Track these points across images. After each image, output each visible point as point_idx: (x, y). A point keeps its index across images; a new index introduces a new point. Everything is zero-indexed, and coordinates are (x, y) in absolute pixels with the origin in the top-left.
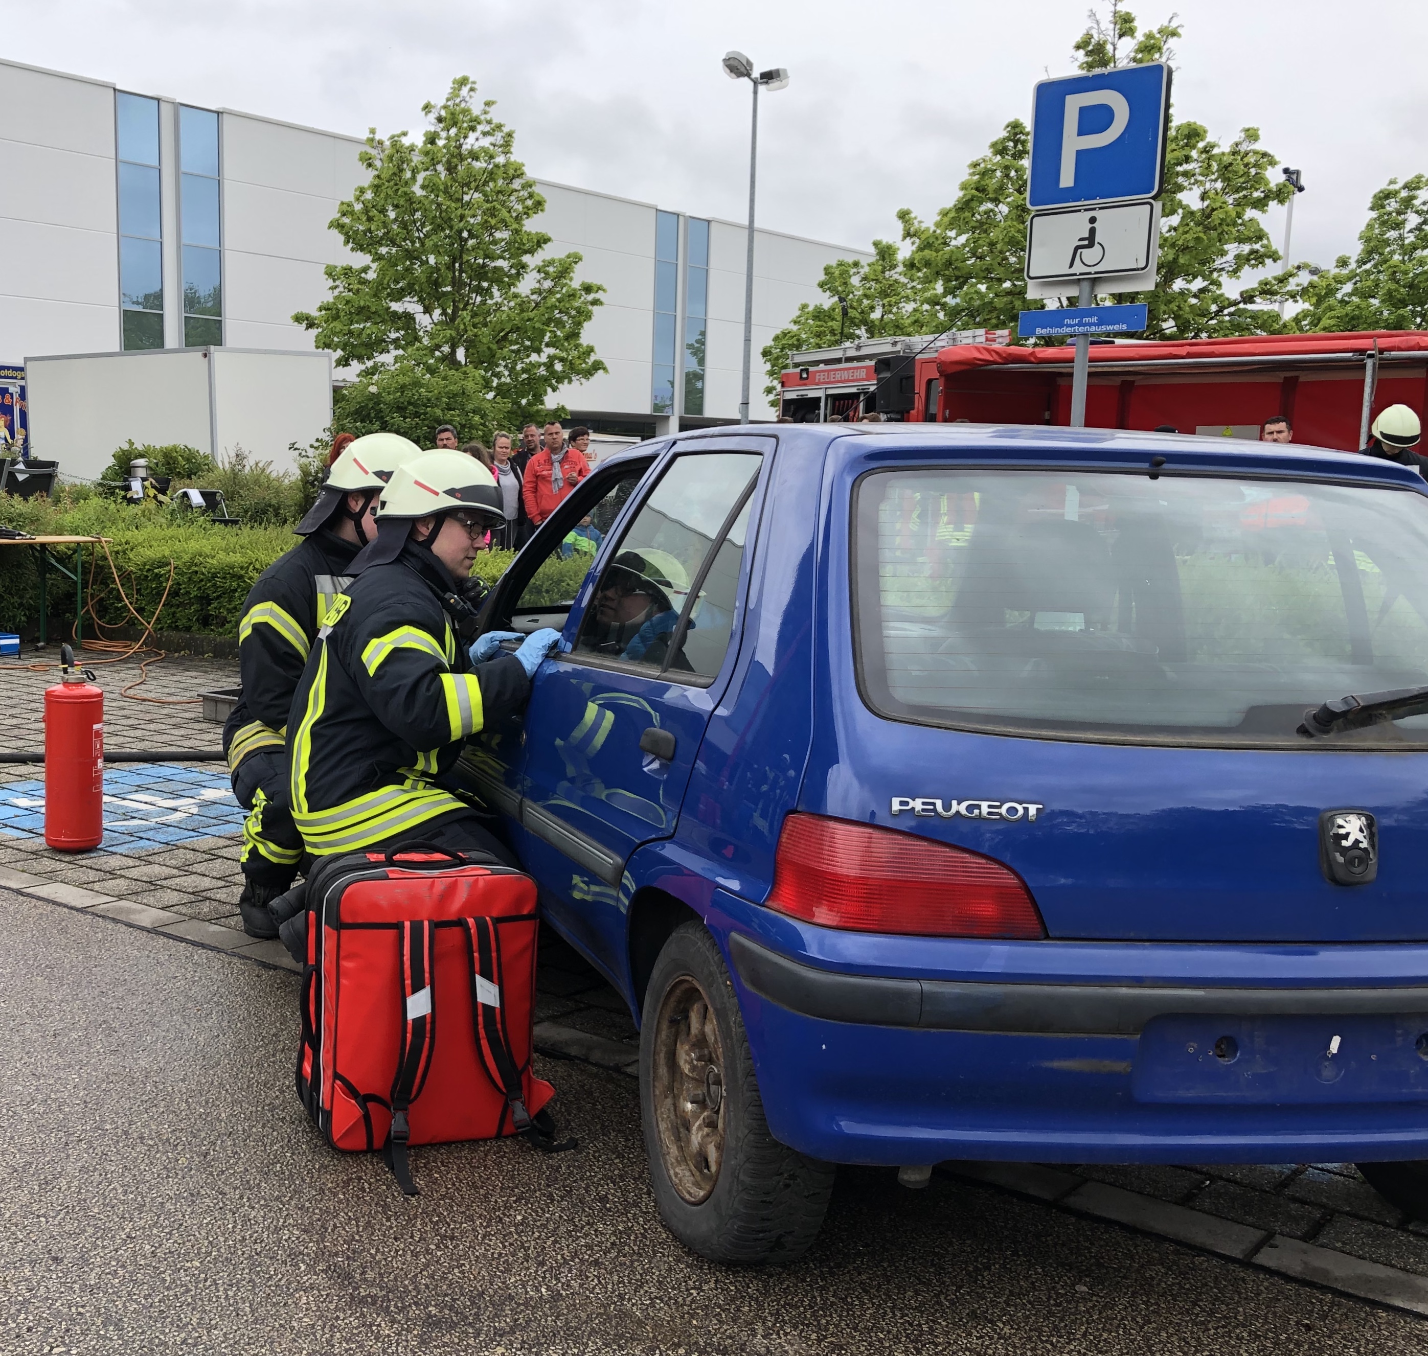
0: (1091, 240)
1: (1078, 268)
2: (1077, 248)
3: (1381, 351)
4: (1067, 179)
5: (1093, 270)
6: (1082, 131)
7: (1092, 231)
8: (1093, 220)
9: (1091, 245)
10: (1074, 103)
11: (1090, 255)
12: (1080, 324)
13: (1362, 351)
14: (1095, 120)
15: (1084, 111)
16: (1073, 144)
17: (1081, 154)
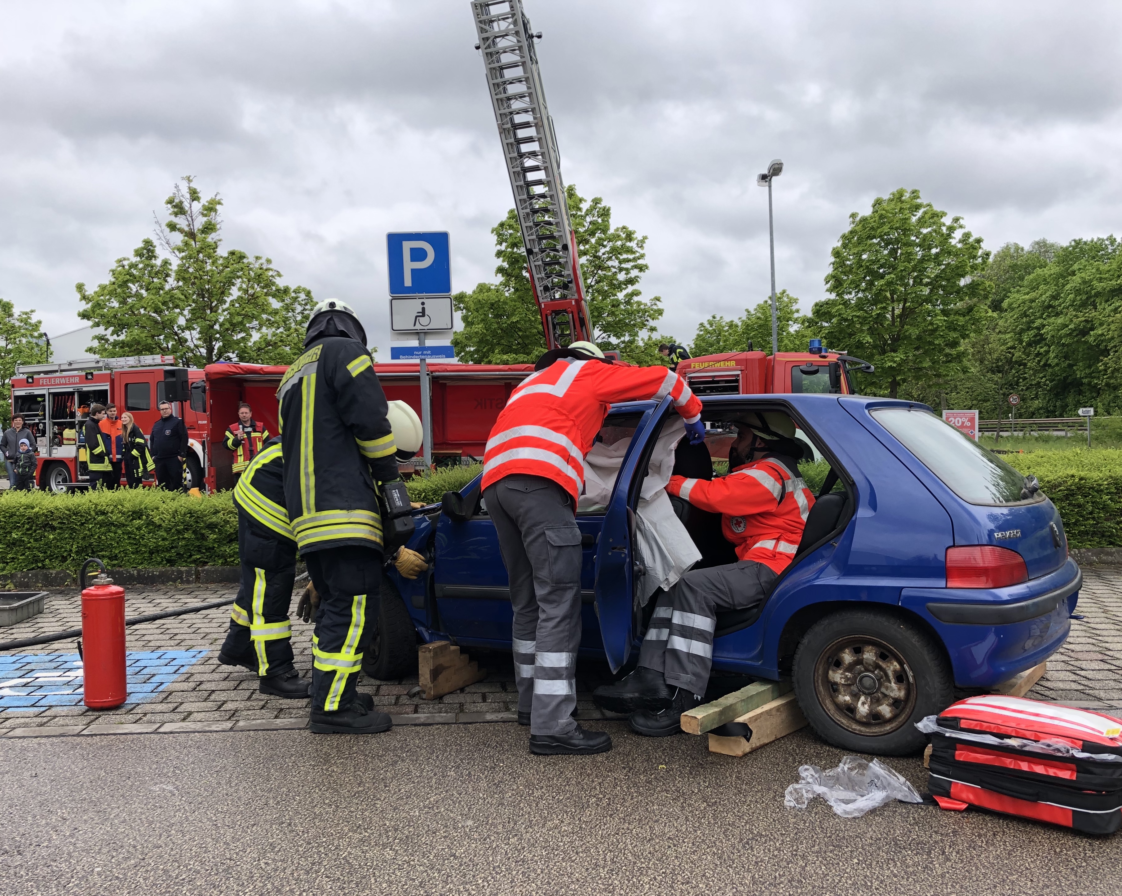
0: (423, 313)
1: (418, 327)
2: (417, 317)
4: (408, 282)
5: (426, 328)
6: (413, 259)
7: (423, 309)
8: (423, 304)
9: (424, 316)
10: (407, 246)
11: (424, 320)
12: (423, 355)
14: (418, 255)
15: (412, 250)
16: (409, 266)
17: (413, 270)
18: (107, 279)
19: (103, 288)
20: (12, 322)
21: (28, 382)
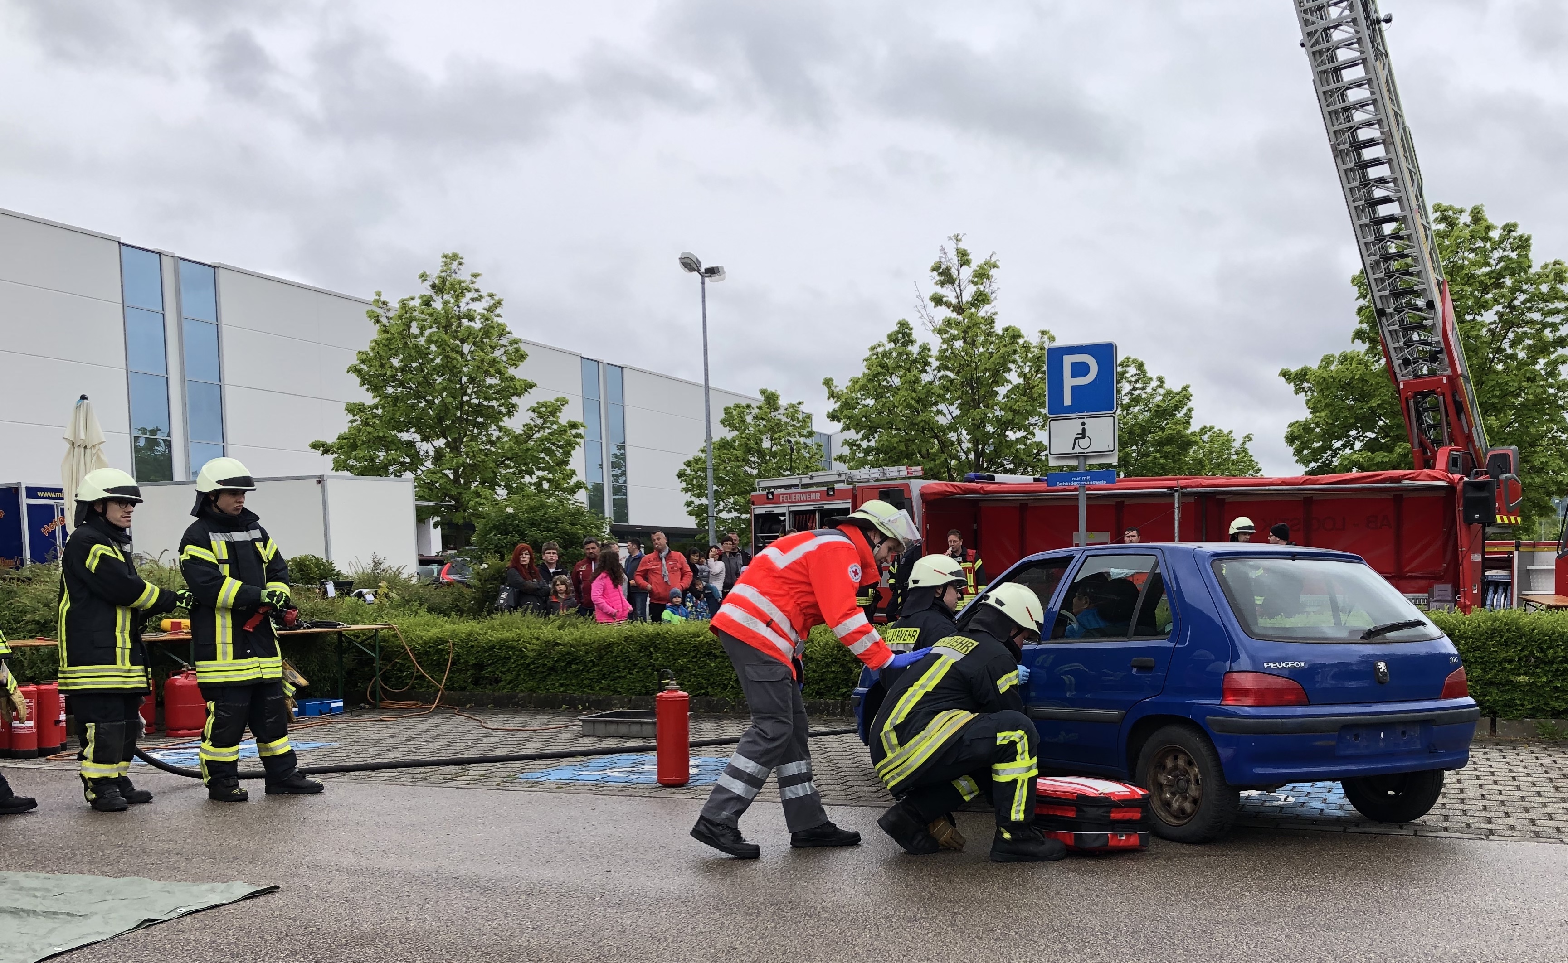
0: (1083, 435)
1: (1077, 450)
2: (1076, 439)
3: (1182, 488)
4: (1068, 401)
5: (1086, 451)
6: (1074, 375)
7: (1084, 430)
8: (1083, 424)
9: (1083, 437)
10: (1068, 361)
11: (1084, 443)
12: (1081, 480)
13: (1172, 488)
14: (1080, 370)
15: (1074, 365)
16: (1069, 382)
17: (1074, 388)
18: (860, 371)
19: (855, 381)
20: (779, 417)
21: (768, 498)
